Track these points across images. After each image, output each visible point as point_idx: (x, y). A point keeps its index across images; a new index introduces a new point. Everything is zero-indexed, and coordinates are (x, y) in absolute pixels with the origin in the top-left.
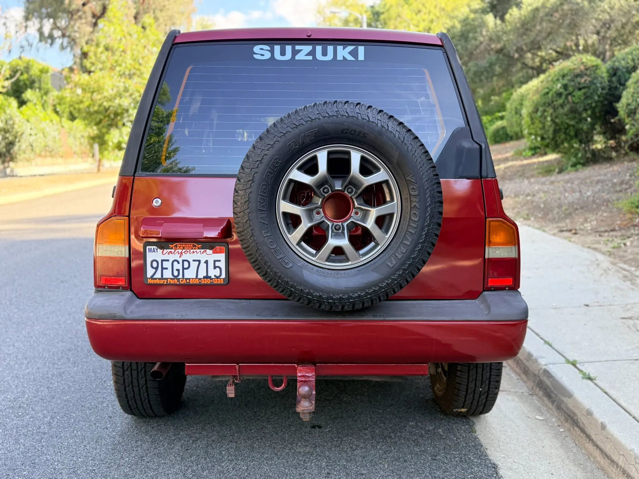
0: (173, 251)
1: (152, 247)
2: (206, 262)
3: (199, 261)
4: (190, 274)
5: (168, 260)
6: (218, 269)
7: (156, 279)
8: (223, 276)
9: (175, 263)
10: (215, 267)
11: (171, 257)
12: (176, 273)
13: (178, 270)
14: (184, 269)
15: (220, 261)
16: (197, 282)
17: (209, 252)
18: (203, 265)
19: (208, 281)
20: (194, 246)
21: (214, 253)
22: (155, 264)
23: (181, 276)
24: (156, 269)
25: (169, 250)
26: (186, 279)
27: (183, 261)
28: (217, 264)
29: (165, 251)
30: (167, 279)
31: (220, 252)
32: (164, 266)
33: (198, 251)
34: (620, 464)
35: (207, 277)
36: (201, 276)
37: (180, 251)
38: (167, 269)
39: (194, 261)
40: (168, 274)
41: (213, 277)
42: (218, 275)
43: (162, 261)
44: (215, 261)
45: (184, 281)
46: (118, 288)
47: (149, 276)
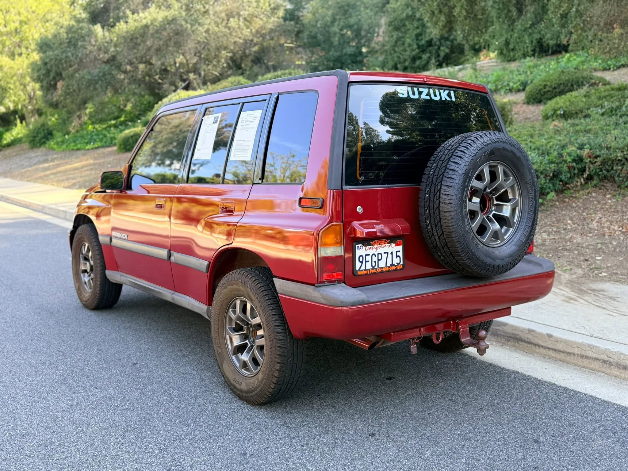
0: (372, 247)
1: (359, 245)
2: (392, 253)
3: (387, 253)
4: (382, 264)
5: (369, 255)
6: (398, 258)
7: (362, 270)
8: (402, 263)
9: (374, 256)
10: (397, 256)
11: (371, 252)
12: (374, 265)
13: (375, 262)
14: (379, 260)
15: (399, 251)
16: (387, 269)
17: (393, 245)
18: (390, 256)
19: (393, 268)
20: (386, 241)
21: (396, 245)
22: (361, 259)
23: (376, 267)
24: (362, 262)
25: (369, 247)
26: (381, 268)
27: (378, 254)
28: (398, 254)
29: (367, 247)
30: (369, 270)
31: (400, 245)
32: (367, 260)
33: (387, 245)
34: (576, 353)
35: (392, 265)
36: (388, 265)
37: (376, 246)
38: (368, 261)
39: (385, 253)
40: (369, 266)
41: (396, 264)
42: (398, 262)
43: (366, 255)
44: (397, 252)
45: (380, 270)
46: (335, 281)
47: (357, 269)
